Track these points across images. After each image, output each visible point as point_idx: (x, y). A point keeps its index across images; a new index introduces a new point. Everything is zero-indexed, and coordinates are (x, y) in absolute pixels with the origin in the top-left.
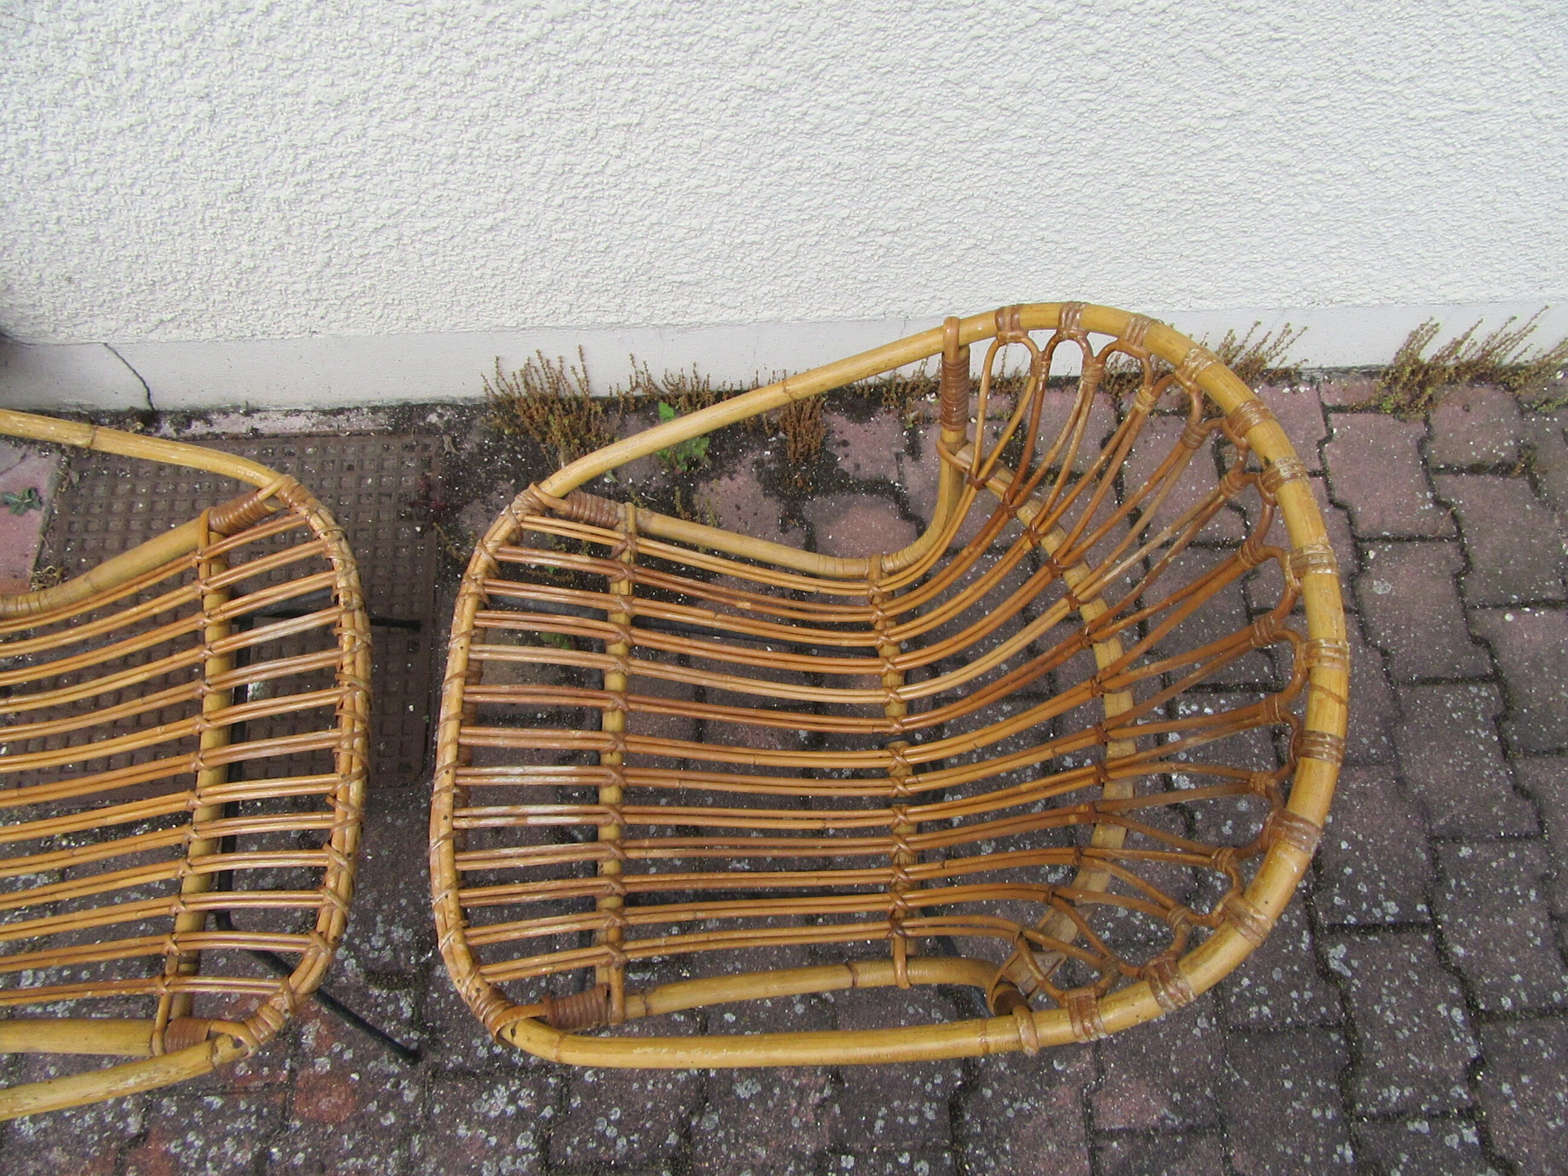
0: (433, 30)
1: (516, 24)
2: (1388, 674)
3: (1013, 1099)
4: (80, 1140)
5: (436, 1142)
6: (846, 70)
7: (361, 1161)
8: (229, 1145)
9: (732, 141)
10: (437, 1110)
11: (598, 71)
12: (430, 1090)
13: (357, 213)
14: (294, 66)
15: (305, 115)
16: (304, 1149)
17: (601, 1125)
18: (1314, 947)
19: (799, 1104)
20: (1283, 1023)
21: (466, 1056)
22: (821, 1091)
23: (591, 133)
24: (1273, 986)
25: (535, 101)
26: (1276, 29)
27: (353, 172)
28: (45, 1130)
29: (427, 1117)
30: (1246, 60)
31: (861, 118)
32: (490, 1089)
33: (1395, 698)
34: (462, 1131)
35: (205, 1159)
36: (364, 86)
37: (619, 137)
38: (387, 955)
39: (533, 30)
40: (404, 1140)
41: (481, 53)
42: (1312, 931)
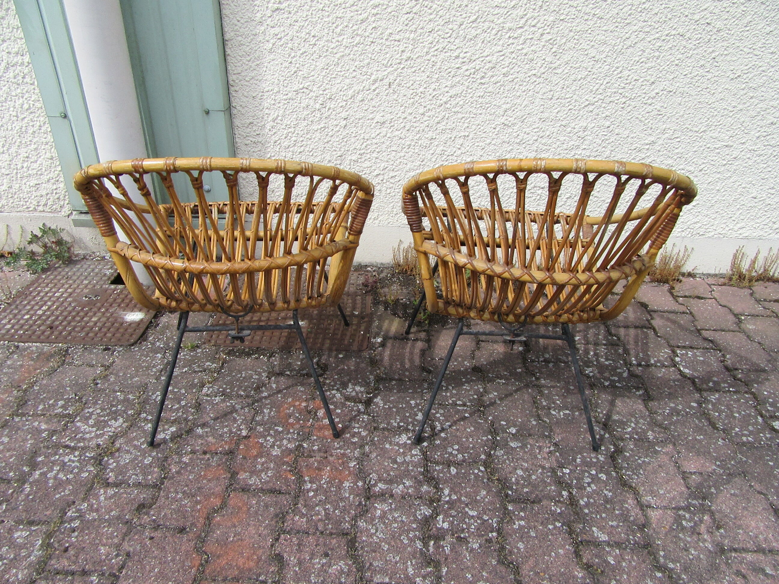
0: (417, 98)
1: (440, 98)
2: (764, 349)
3: (640, 458)
4: (221, 436)
5: (376, 449)
6: (531, 119)
7: (342, 451)
8: (285, 442)
9: (495, 145)
10: (376, 439)
11: (460, 116)
12: (372, 433)
13: (373, 168)
14: (375, 109)
15: (372, 127)
16: (318, 445)
17: (450, 450)
18: (765, 422)
19: (540, 451)
20: (760, 444)
21: (388, 424)
22: (550, 447)
23: (453, 139)
24: (751, 433)
25: (439, 125)
26: (659, 111)
27: (377, 150)
28: (207, 432)
29: (372, 441)
30: (651, 122)
31: (535, 138)
32: (400, 435)
33: (770, 355)
34: (387, 446)
35: (274, 445)
36: (392, 117)
37: (461, 141)
38: (354, 394)
39: (445, 99)
40: (362, 446)
41: (428, 107)
42: (762, 416)
